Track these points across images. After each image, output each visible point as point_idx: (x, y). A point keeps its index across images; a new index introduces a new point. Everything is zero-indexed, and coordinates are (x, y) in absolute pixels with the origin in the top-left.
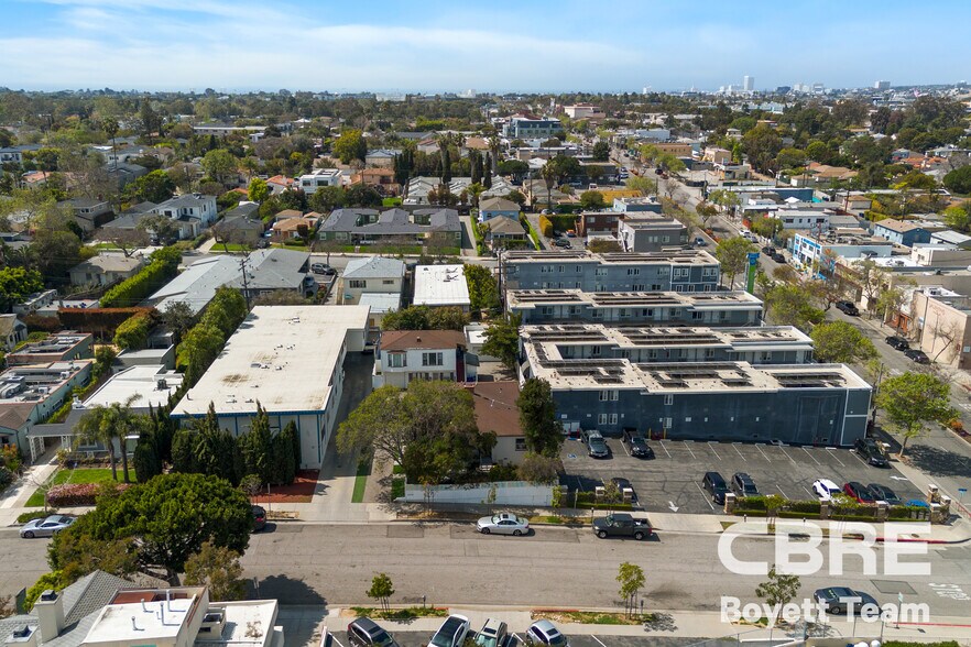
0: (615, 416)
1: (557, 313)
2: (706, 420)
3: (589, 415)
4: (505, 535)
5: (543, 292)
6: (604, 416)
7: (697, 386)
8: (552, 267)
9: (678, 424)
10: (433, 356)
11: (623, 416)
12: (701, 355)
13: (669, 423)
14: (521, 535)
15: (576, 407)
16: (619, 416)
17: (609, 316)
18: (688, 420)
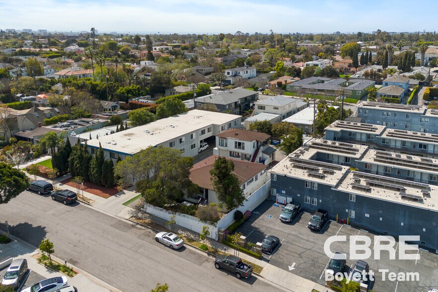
0: (316, 200)
1: (358, 137)
2: (381, 219)
3: (299, 195)
4: (166, 246)
5: (359, 124)
6: (309, 198)
7: (378, 194)
8: (390, 113)
9: (359, 216)
10: (240, 144)
11: (320, 201)
12: (381, 170)
13: (353, 214)
14: (173, 249)
15: (291, 188)
16: (318, 201)
17: (394, 144)
18: (367, 215)
